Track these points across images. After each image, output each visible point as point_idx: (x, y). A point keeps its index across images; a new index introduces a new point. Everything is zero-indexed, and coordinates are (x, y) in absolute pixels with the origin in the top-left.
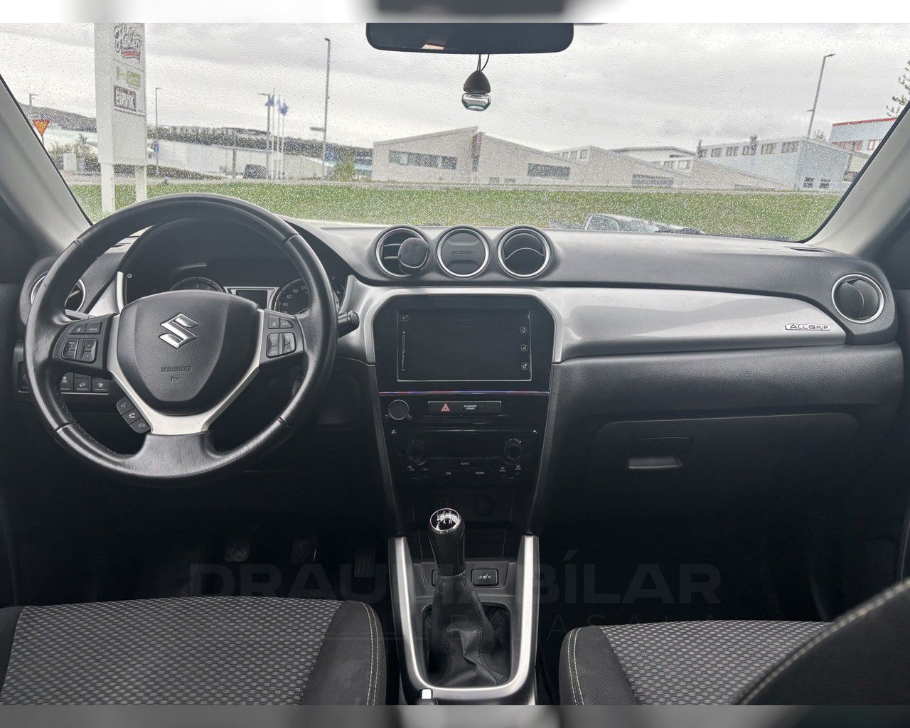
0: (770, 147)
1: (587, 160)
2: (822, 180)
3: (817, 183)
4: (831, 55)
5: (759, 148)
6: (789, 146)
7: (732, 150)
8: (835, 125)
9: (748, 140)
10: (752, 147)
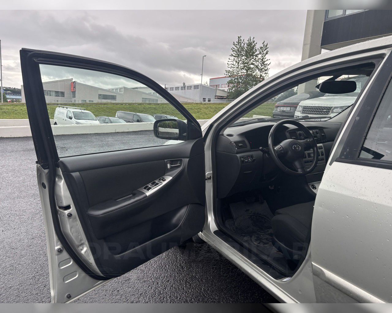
0: (190, 87)
1: (123, 92)
2: (209, 99)
3: (207, 100)
4: (205, 56)
5: (186, 88)
6: (196, 87)
7: (177, 88)
8: (210, 79)
9: (182, 85)
10: (184, 87)
